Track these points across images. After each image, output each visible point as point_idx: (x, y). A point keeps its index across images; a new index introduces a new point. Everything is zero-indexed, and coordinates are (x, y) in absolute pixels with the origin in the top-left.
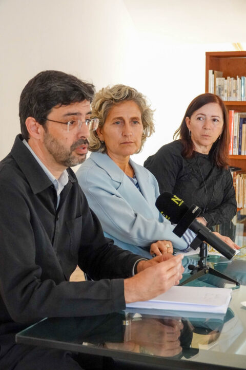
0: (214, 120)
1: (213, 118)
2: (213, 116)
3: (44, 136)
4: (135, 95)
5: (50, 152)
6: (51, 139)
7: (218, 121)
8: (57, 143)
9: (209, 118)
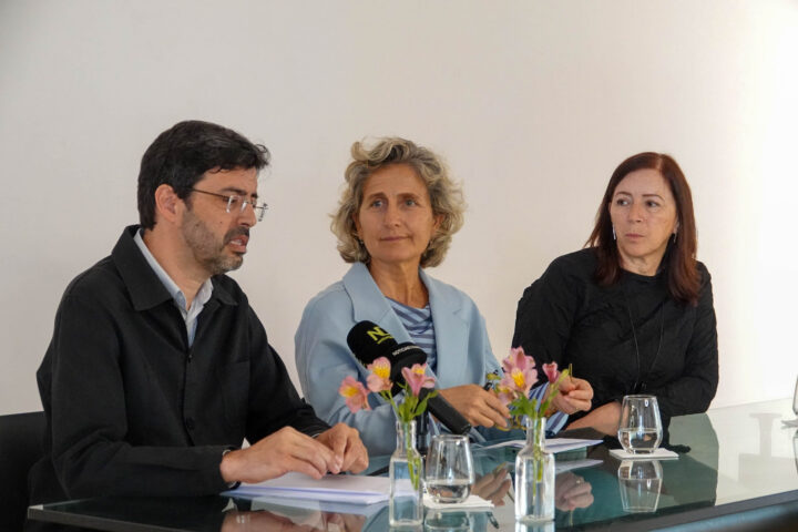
0: (649, 204)
1: (647, 199)
2: (645, 196)
3: (184, 216)
4: (408, 153)
5: (189, 243)
6: (197, 222)
7: (657, 204)
8: (205, 228)
9: (639, 200)
